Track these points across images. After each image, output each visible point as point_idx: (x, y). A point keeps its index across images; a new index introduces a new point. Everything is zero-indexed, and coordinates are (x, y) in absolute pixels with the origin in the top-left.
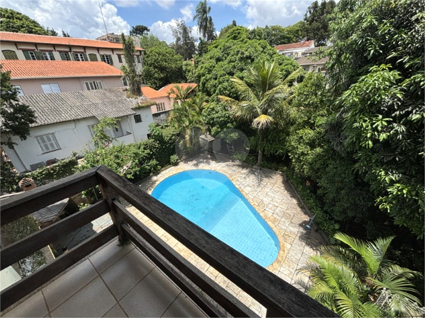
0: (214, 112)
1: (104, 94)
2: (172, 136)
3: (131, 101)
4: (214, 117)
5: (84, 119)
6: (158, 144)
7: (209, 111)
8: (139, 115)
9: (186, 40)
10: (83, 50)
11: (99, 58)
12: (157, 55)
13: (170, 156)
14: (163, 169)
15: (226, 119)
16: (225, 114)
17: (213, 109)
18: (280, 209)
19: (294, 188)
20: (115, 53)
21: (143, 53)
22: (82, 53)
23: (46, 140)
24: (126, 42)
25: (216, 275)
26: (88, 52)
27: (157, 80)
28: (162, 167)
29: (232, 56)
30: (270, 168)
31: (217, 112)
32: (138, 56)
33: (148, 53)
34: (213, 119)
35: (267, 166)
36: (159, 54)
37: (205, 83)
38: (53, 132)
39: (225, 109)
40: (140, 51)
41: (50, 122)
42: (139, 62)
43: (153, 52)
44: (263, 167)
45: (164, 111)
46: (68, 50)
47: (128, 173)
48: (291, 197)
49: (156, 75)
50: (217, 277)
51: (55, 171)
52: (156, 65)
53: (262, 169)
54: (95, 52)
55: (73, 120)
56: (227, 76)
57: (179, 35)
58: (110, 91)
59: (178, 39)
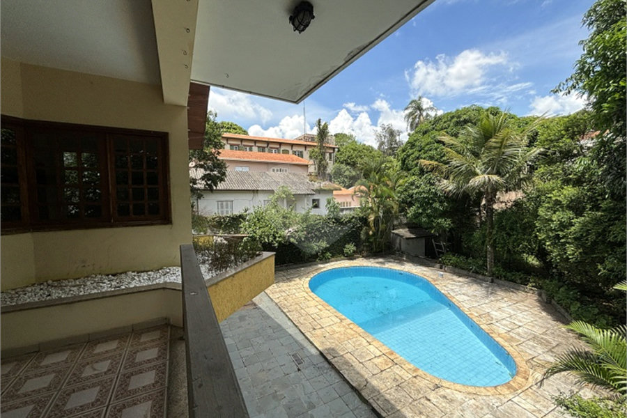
0: (414, 187)
1: (287, 176)
2: (352, 218)
3: (313, 184)
4: (413, 193)
5: (263, 191)
6: (333, 222)
7: (407, 186)
8: (318, 200)
9: (392, 145)
10: (278, 146)
11: (291, 152)
12: (352, 151)
13: (345, 244)
14: (333, 259)
15: (432, 196)
16: (430, 190)
17: (412, 184)
18: (525, 329)
19: (563, 311)
20: (308, 149)
21: (336, 150)
22: (277, 148)
23: (224, 207)
24: (321, 127)
25: (382, 369)
26: (283, 148)
27: (347, 178)
28: (332, 256)
29: (445, 122)
30: (512, 281)
31: (417, 187)
32: (330, 154)
33: (342, 150)
34: (411, 196)
35: (505, 277)
36: (354, 150)
37: (405, 159)
38: (232, 199)
39: (430, 183)
40: (334, 149)
41: (234, 188)
42: (330, 160)
43: (348, 149)
44: (498, 278)
45: (349, 207)
46: (265, 145)
47: (292, 237)
48: (554, 321)
49: (347, 173)
50: (384, 372)
51: (225, 221)
52: (349, 161)
53: (495, 280)
54: (288, 148)
55: (253, 190)
56: (436, 144)
57: (383, 140)
58: (294, 174)
59: (382, 143)
